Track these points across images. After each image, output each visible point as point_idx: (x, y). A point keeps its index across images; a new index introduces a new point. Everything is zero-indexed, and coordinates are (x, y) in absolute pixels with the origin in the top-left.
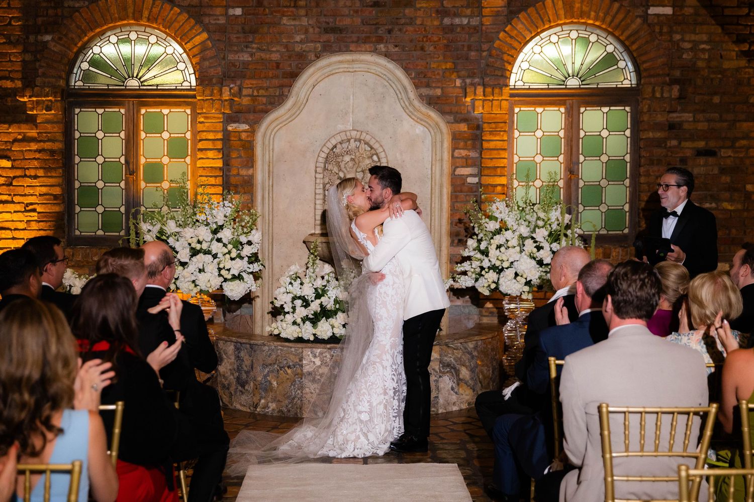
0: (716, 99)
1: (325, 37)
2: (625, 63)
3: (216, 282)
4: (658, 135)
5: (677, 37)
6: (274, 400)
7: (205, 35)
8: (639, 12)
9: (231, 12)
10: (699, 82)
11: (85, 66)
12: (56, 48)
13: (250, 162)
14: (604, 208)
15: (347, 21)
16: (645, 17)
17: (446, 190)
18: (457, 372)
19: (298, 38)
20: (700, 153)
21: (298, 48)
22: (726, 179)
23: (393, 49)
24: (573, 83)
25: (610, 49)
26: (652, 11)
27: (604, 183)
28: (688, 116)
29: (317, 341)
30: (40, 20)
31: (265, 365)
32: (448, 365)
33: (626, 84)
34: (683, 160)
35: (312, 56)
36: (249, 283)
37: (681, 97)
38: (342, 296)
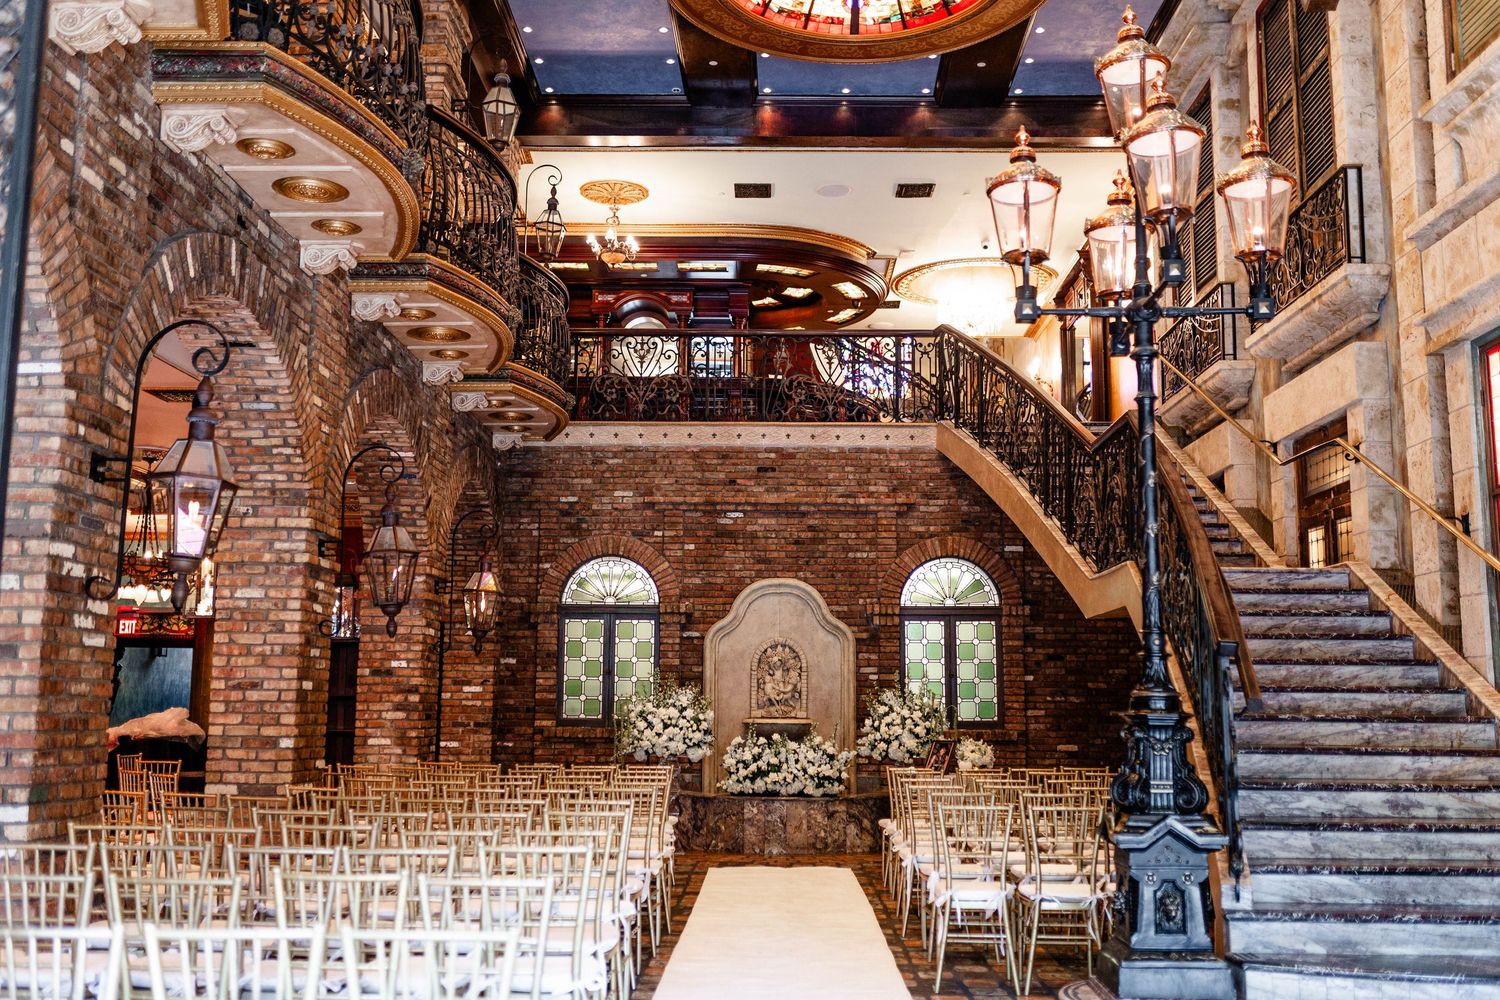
0: (1061, 616)
1: (758, 567)
2: (989, 587)
3: (682, 747)
4: (1016, 643)
5: (1028, 568)
6: (723, 840)
7: (667, 564)
8: (998, 549)
9: (686, 547)
10: (1047, 603)
11: (574, 587)
12: (554, 574)
13: (701, 662)
14: (977, 700)
15: (775, 554)
16: (1002, 554)
17: (852, 685)
18: (861, 822)
19: (737, 567)
20: (1050, 658)
21: (737, 574)
22: (1071, 678)
23: (809, 575)
24: (950, 603)
25: (978, 577)
26: (1008, 549)
27: (977, 681)
28: (1040, 629)
29: (755, 794)
30: (542, 553)
31: (715, 814)
32: (853, 816)
33: (991, 603)
34: (1038, 663)
35: (748, 581)
36: (706, 751)
37: (1031, 616)
38: (774, 761)
